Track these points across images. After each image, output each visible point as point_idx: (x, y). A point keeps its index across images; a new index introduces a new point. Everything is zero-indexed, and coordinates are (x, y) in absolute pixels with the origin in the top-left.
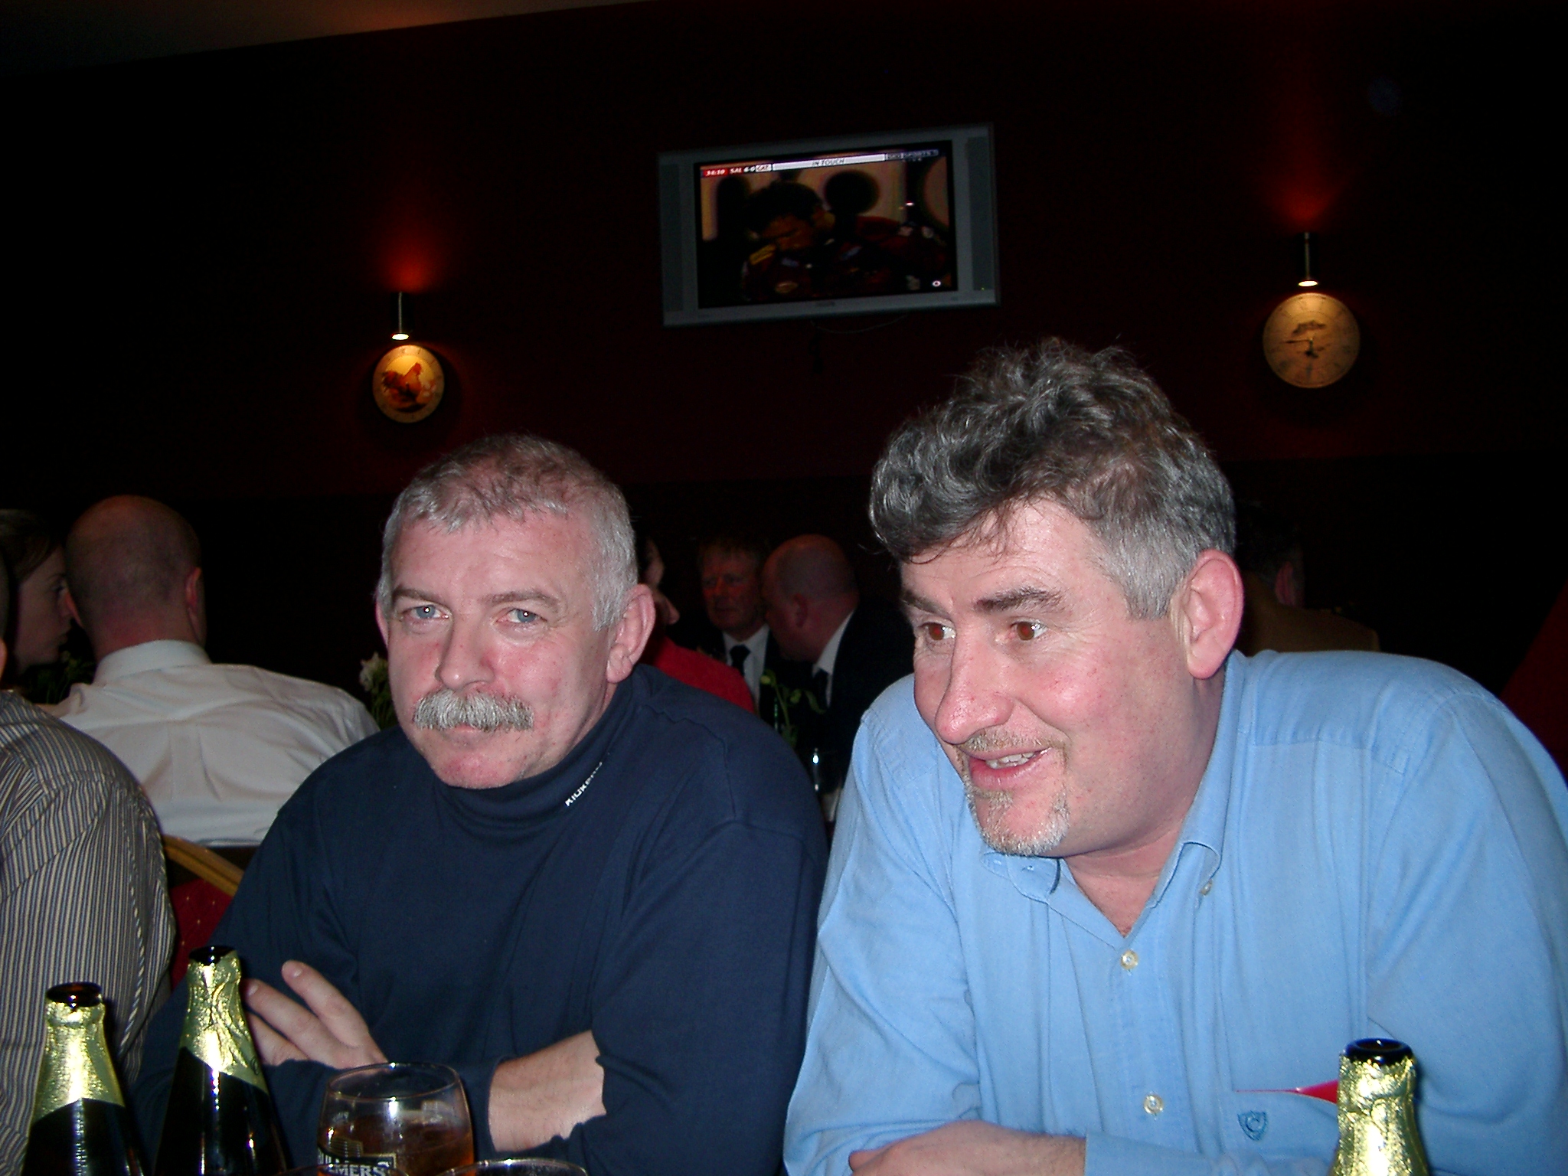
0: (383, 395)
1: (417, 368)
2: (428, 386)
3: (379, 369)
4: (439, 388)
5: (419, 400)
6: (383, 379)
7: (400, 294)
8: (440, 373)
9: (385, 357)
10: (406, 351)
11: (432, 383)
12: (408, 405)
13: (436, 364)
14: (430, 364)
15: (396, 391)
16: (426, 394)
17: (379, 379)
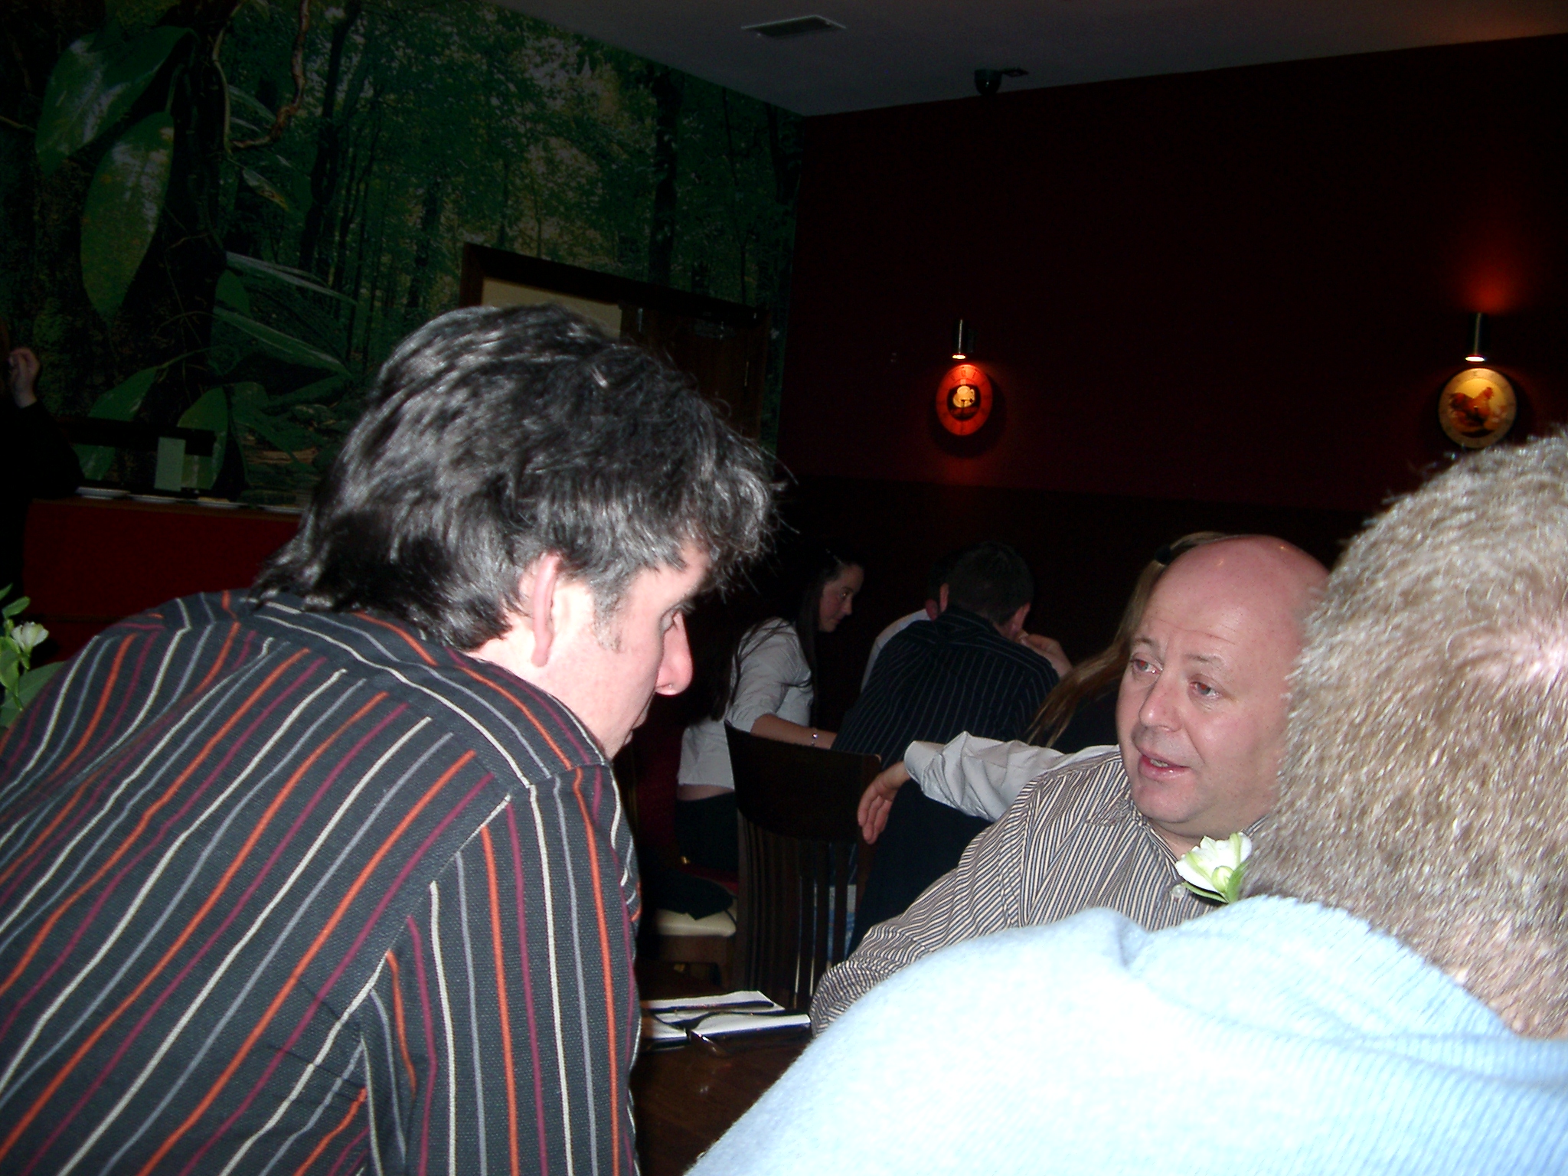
0: (1450, 416)
1: (1488, 393)
2: (1498, 411)
3: (1447, 391)
4: (1509, 415)
5: (1487, 425)
6: (1450, 401)
7: (1479, 315)
8: (1513, 400)
9: (1455, 378)
10: (1478, 374)
11: (1503, 408)
12: (1473, 429)
13: (1509, 390)
14: (1503, 389)
15: (1463, 415)
16: (1495, 420)
17: (1446, 401)
